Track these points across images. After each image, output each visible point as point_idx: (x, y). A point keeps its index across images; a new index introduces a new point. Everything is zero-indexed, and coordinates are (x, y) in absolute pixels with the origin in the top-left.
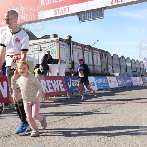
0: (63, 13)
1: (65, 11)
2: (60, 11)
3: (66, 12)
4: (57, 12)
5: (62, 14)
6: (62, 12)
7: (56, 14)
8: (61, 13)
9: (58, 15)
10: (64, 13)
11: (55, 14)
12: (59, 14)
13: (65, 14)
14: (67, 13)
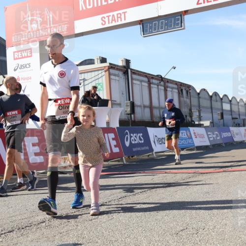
0: (115, 22)
1: (119, 19)
2: (110, 18)
3: (121, 20)
4: (106, 20)
5: (114, 24)
6: (115, 20)
7: (104, 23)
8: (112, 22)
9: (107, 25)
10: (118, 21)
11: (102, 23)
12: (109, 23)
13: (120, 23)
14: (123, 22)
